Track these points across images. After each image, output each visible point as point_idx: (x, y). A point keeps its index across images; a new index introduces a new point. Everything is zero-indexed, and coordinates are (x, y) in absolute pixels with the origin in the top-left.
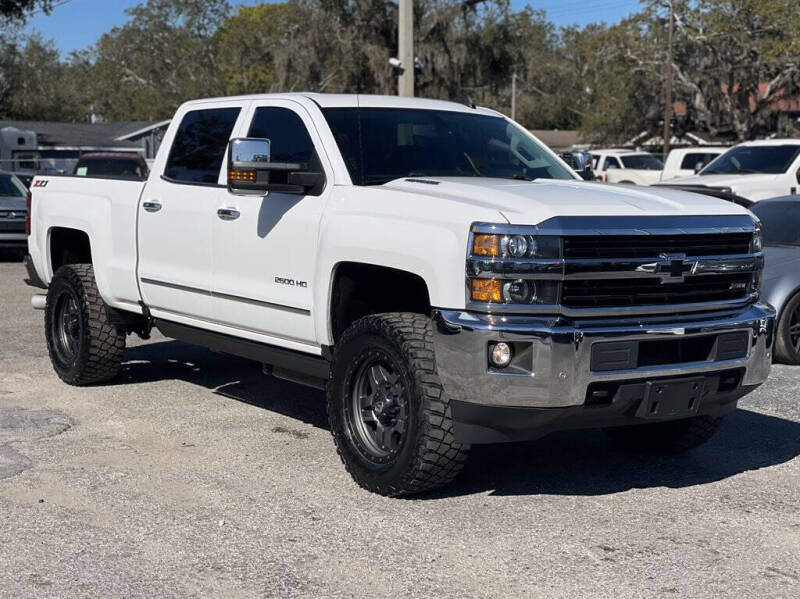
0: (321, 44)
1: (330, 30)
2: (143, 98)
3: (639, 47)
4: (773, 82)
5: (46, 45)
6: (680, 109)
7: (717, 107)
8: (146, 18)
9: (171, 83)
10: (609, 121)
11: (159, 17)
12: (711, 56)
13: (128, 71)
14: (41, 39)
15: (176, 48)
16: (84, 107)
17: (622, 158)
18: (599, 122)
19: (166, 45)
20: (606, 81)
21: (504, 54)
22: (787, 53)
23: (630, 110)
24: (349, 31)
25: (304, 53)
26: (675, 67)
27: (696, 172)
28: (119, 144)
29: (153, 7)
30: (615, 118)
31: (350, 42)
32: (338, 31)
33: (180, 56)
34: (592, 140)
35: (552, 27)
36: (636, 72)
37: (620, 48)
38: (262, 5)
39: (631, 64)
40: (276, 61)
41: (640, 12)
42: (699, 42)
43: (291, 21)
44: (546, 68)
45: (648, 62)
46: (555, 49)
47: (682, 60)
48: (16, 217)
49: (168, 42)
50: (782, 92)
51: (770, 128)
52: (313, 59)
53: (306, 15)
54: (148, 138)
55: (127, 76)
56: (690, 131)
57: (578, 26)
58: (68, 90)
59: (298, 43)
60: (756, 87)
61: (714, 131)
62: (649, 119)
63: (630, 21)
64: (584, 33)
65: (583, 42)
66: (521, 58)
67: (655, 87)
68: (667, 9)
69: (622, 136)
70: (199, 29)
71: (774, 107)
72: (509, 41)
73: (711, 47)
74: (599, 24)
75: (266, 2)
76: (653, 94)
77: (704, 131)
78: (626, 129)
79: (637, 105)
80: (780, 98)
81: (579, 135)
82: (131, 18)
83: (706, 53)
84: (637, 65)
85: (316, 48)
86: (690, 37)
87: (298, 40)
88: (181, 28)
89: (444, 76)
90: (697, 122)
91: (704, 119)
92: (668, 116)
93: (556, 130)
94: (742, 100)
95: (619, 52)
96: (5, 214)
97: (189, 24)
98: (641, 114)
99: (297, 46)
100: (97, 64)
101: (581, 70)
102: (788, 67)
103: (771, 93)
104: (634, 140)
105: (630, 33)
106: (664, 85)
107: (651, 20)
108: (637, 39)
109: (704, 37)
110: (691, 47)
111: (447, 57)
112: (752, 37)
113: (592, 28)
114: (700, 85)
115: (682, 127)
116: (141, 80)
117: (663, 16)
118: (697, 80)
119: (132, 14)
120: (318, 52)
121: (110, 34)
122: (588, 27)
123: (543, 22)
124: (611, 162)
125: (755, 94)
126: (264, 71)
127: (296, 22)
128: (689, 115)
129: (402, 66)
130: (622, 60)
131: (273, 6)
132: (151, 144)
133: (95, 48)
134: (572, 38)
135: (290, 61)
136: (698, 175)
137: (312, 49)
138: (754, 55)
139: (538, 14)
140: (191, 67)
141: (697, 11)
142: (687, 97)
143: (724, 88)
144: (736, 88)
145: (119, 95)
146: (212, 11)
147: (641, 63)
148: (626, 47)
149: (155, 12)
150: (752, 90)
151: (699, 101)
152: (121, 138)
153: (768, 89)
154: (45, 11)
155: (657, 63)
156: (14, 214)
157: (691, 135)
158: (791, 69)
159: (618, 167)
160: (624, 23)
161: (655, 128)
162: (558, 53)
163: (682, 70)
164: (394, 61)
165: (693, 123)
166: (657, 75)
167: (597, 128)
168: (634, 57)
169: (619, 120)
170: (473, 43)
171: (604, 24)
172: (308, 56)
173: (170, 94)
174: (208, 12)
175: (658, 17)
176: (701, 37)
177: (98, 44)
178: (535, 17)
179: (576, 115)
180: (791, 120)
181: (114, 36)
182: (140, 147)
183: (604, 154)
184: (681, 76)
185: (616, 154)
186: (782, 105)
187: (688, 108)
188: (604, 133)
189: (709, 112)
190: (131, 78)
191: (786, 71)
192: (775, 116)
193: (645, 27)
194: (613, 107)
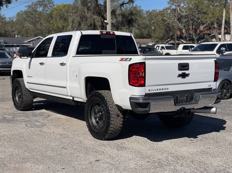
0: (81, 15)
1: (84, 12)
2: (30, 30)
3: (168, 16)
4: (204, 26)
5: (2, 16)
6: (179, 33)
7: (189, 33)
8: (31, 8)
9: (38, 26)
10: (159, 36)
11: (35, 8)
12: (187, 19)
13: (26, 23)
14: (1, 14)
15: (39, 17)
16: (12, 33)
17: (165, 47)
18: (157, 37)
19: (37, 16)
20: (158, 25)
21: (131, 18)
22: (208, 18)
23: (165, 33)
24: (90, 12)
25: (77, 18)
26: (178, 22)
27: (190, 51)
28: (25, 43)
29: (33, 5)
30: (161, 35)
31: (90, 15)
32: (86, 12)
33: (41, 19)
34: (155, 41)
35: (143, 10)
36: (167, 23)
37: (163, 17)
38: (63, 4)
39: (165, 21)
40: (69, 20)
41: (168, 7)
42: (184, 15)
43: (73, 9)
44: (143, 22)
45: (170, 20)
46: (144, 17)
47: (179, 20)
48: (8, 64)
49: (37, 15)
50: (206, 28)
51: (203, 38)
52: (79, 19)
53: (78, 8)
54: (33, 41)
55: (26, 24)
56: (181, 39)
57: (150, 10)
58: (8, 28)
59: (75, 15)
60: (199, 27)
61: (188, 39)
62: (170, 36)
63: (165, 9)
64: (151, 12)
65: (151, 15)
66: (136, 19)
67: (172, 27)
68: (175, 6)
69: (163, 40)
70: (46, 11)
71: (204, 32)
72: (133, 15)
73: (187, 16)
74: (155, 10)
75: (64, 4)
76: (172, 29)
77: (185, 39)
78: (164, 38)
79: (167, 32)
80: (206, 30)
81: (151, 40)
82: (27, 8)
83: (186, 18)
84: (167, 21)
85: (80, 17)
86: (182, 14)
87: (75, 14)
88: (41, 11)
89: (115, 24)
90: (183, 37)
91: (185, 36)
92: (175, 35)
93: (145, 39)
94: (196, 30)
95: (162, 18)
96: (5, 63)
97: (43, 10)
98: (168, 34)
99: (75, 16)
100: (16, 21)
101: (151, 22)
102: (208, 22)
103: (204, 29)
104: (166, 41)
105: (165, 13)
106: (175, 27)
107: (171, 9)
108: (167, 14)
109: (185, 14)
110: (181, 16)
111: (116, 19)
112: (198, 14)
113: (154, 11)
114: (184, 27)
115: (179, 38)
116: (30, 25)
117: (174, 8)
118: (183, 25)
119: (27, 7)
120: (81, 18)
121: (20, 13)
122: (152, 10)
123: (140, 9)
124: (163, 48)
125: (199, 29)
126: (63, 23)
127: (74, 10)
128: (181, 34)
129: (108, 22)
130: (163, 20)
131: (66, 5)
132: (34, 43)
133: (15, 16)
134: (149, 14)
135: (73, 20)
136: (190, 52)
137: (79, 17)
138: (199, 19)
139: (139, 7)
140: (44, 22)
141: (183, 7)
142: (181, 30)
143: (191, 27)
144: (194, 27)
145: (24, 29)
146: (50, 6)
147: (168, 21)
148: (164, 16)
149: (34, 7)
150: (198, 28)
151: (184, 31)
152: (26, 42)
153: (203, 28)
154: (6, 7)
155: (172, 21)
156: (7, 63)
157: (181, 40)
158: (209, 22)
159: (164, 49)
160: (164, 10)
161: (172, 38)
162: (145, 18)
163: (179, 22)
164: (105, 21)
165: (182, 37)
166: (173, 24)
167: (156, 38)
168: (166, 19)
169: (162, 36)
170: (123, 15)
171: (157, 10)
172: (78, 19)
173: (38, 29)
174: (49, 7)
175: (173, 9)
176: (184, 14)
177: (16, 15)
178: (138, 8)
179: (150, 35)
180: (208, 36)
181: (21, 13)
182: (31, 44)
183: (161, 45)
184: (179, 24)
185: (164, 45)
186: (206, 32)
187: (181, 33)
188: (158, 40)
189: (187, 34)
190: (27, 25)
191: (208, 23)
192: (204, 35)
193: (169, 11)
194: (160, 32)
